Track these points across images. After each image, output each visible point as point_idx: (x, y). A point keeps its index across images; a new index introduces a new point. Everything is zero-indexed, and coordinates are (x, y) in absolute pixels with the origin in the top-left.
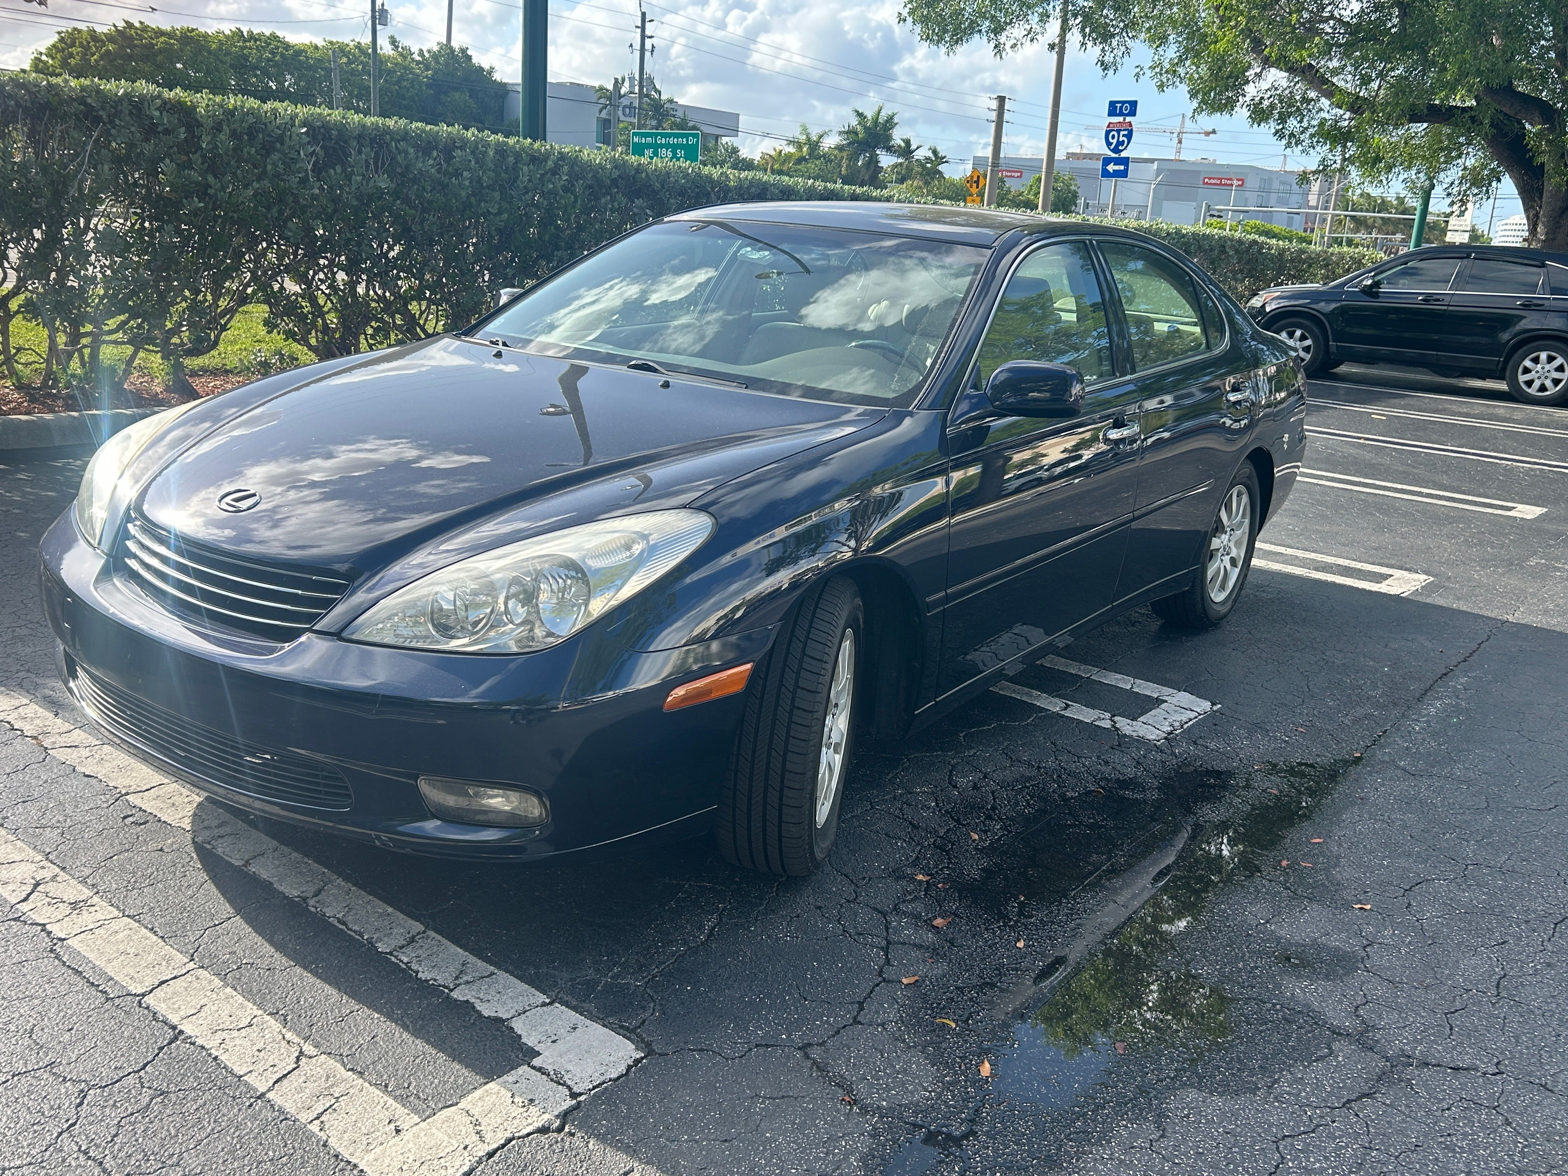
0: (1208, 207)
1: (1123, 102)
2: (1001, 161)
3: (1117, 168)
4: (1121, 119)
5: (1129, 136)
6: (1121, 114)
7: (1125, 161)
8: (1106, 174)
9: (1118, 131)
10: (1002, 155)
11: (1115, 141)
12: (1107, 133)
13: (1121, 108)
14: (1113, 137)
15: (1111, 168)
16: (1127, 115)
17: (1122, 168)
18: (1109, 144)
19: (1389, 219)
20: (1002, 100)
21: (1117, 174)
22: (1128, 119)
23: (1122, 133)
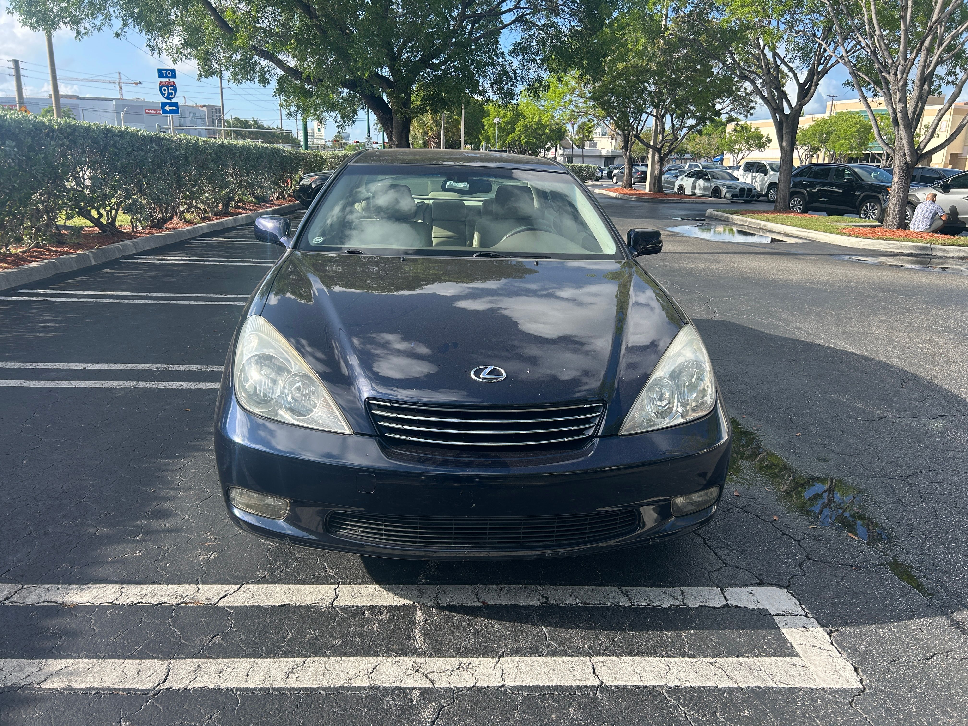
0: (160, 127)
1: (167, 70)
2: (25, 100)
3: (171, 108)
4: (167, 80)
5: (175, 89)
6: (167, 77)
7: (176, 104)
8: (165, 112)
9: (167, 87)
10: (25, 97)
11: (166, 93)
12: (160, 88)
13: (166, 73)
14: (165, 90)
15: (167, 108)
16: (171, 77)
17: (174, 108)
18: (163, 94)
19: (252, 131)
20: (16, 62)
21: (171, 112)
22: (172, 80)
23: (170, 88)
